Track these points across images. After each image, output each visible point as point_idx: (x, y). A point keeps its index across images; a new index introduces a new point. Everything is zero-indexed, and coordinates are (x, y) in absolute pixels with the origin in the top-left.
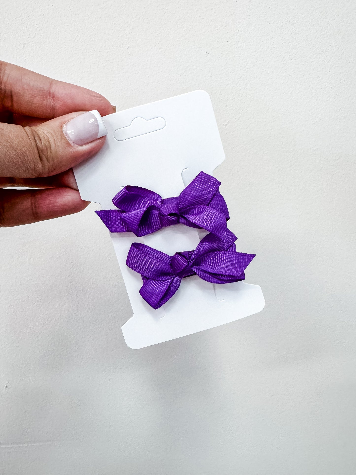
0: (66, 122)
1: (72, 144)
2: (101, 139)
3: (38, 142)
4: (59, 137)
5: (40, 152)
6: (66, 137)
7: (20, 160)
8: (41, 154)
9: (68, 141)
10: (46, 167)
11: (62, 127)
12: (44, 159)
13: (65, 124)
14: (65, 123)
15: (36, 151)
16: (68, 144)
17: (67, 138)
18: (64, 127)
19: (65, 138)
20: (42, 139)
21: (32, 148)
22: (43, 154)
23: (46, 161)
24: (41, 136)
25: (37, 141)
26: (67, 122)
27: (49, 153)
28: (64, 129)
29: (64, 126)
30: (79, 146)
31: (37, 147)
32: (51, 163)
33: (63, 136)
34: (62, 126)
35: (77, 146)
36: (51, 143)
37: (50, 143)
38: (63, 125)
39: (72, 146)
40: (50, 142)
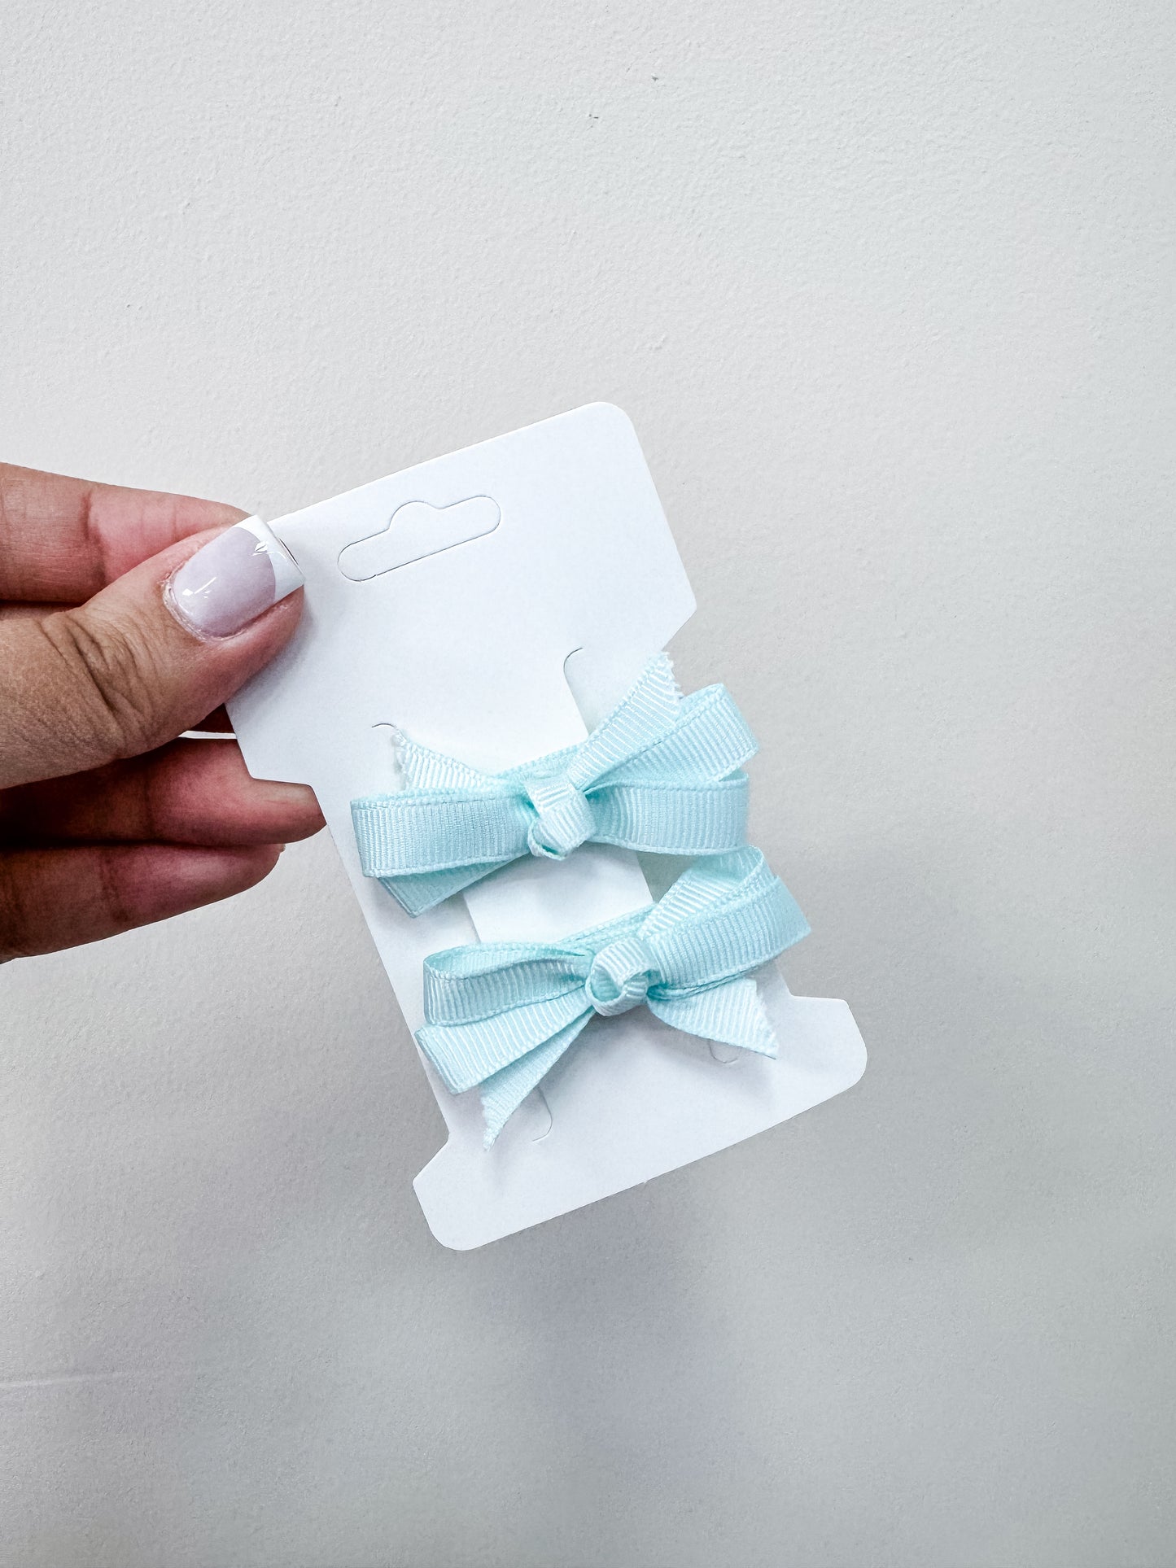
0: (171, 573)
1: (202, 639)
2: (288, 602)
3: (92, 658)
4: (157, 625)
5: (102, 686)
6: (178, 618)
7: (41, 727)
8: (109, 691)
9: (187, 629)
10: (135, 726)
11: (158, 590)
12: (122, 703)
13: (168, 581)
14: (167, 575)
15: (90, 689)
16: (191, 641)
17: (181, 623)
18: (167, 591)
19: (176, 622)
20: (104, 643)
21: (74, 680)
22: (115, 689)
23: (129, 710)
24: (98, 637)
25: (90, 655)
26: (173, 572)
27: (133, 681)
28: (166, 595)
29: (168, 587)
30: (222, 639)
31: (91, 673)
32: (148, 710)
33: (168, 618)
34: (160, 587)
35: (215, 639)
36: (134, 651)
37: (130, 651)
38: (163, 585)
39: (200, 644)
40: (131, 647)
